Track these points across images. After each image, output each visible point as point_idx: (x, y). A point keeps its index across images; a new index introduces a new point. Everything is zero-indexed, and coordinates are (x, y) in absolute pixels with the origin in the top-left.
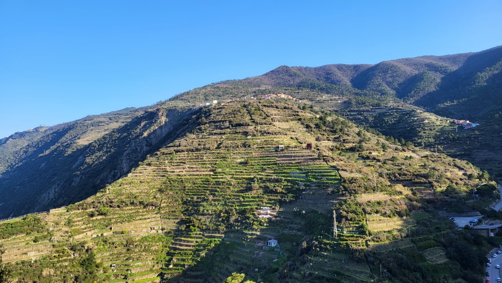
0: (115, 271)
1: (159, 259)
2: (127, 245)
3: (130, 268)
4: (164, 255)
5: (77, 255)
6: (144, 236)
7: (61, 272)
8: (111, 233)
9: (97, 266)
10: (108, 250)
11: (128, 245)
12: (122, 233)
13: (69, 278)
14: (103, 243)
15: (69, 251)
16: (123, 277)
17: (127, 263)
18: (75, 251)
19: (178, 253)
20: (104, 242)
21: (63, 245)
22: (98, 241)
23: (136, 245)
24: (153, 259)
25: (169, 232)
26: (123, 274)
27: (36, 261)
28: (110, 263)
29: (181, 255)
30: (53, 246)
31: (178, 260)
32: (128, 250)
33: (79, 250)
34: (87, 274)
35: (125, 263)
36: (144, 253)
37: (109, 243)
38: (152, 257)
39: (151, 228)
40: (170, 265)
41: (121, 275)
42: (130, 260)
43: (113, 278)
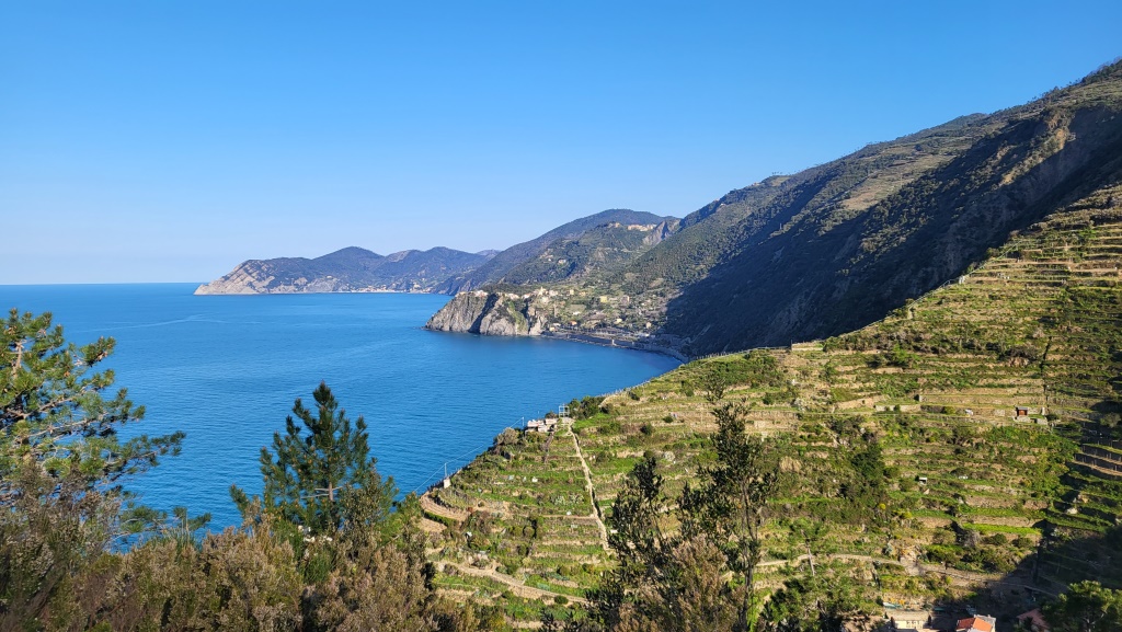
0: (927, 492)
1: (1040, 487)
2: (954, 440)
3: (963, 493)
4: (1052, 479)
5: (844, 442)
6: (999, 426)
7: (815, 470)
8: (917, 407)
9: (887, 473)
10: (909, 443)
11: (959, 439)
12: (943, 411)
13: (829, 484)
14: (898, 426)
15: (829, 432)
16: (946, 509)
17: (954, 479)
18: (840, 432)
19: (1093, 484)
20: (900, 424)
21: (817, 417)
22: (889, 421)
23: (977, 444)
24: (1022, 484)
25: (1069, 428)
26: (947, 502)
27: (768, 440)
28: (915, 473)
29: (1103, 489)
30: (799, 415)
31: (1095, 499)
32: (958, 451)
33: (848, 432)
34: (865, 485)
35: (950, 479)
36: (998, 467)
37: (914, 429)
38: (1020, 478)
39: (1018, 411)
40: (1070, 507)
41: (942, 503)
42: (963, 474)
43: (923, 507)
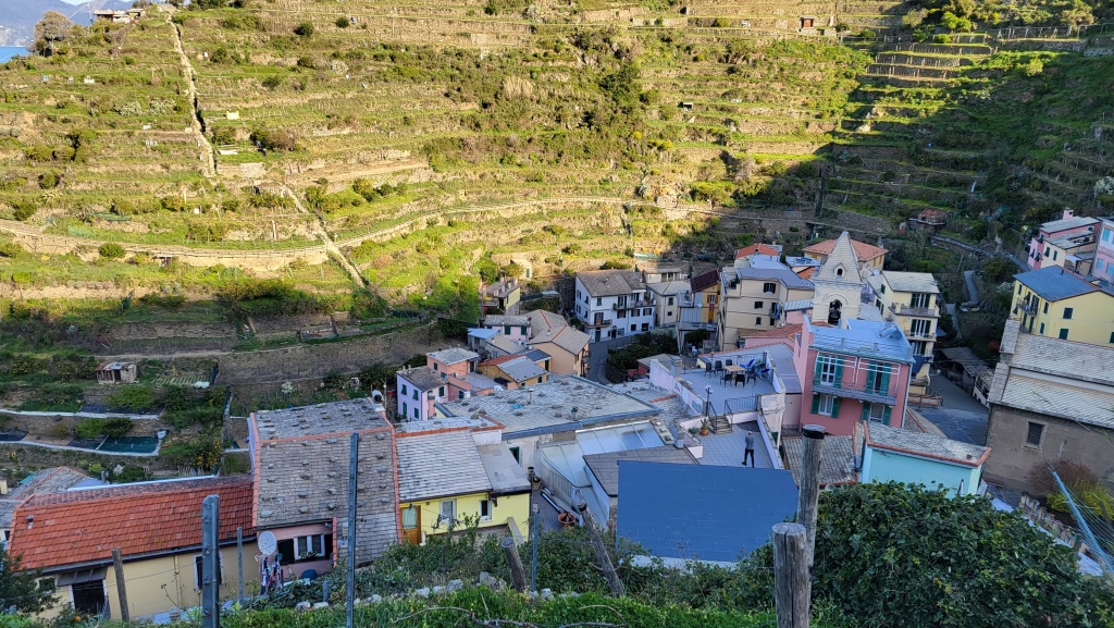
0: (692, 120)
1: (826, 107)
2: (727, 57)
3: (735, 118)
4: (839, 98)
5: (590, 61)
6: (781, 38)
7: (551, 95)
8: (684, 19)
9: (643, 98)
10: (672, 63)
11: (732, 59)
12: (716, 24)
13: (570, 113)
14: (660, 44)
15: (572, 48)
16: (714, 139)
17: (726, 103)
18: (586, 48)
19: (891, 94)
20: (663, 40)
21: (557, 30)
22: (648, 37)
23: (754, 61)
24: (805, 105)
25: (860, 37)
26: (716, 129)
27: (490, 58)
28: (679, 98)
29: (902, 99)
30: (533, 29)
31: (892, 112)
32: (731, 71)
33: (596, 48)
34: (615, 112)
35: (720, 103)
36: (778, 86)
37: (678, 47)
38: (803, 98)
39: (803, 20)
40: (862, 123)
41: (709, 131)
42: (736, 96)
43: (687, 139)
